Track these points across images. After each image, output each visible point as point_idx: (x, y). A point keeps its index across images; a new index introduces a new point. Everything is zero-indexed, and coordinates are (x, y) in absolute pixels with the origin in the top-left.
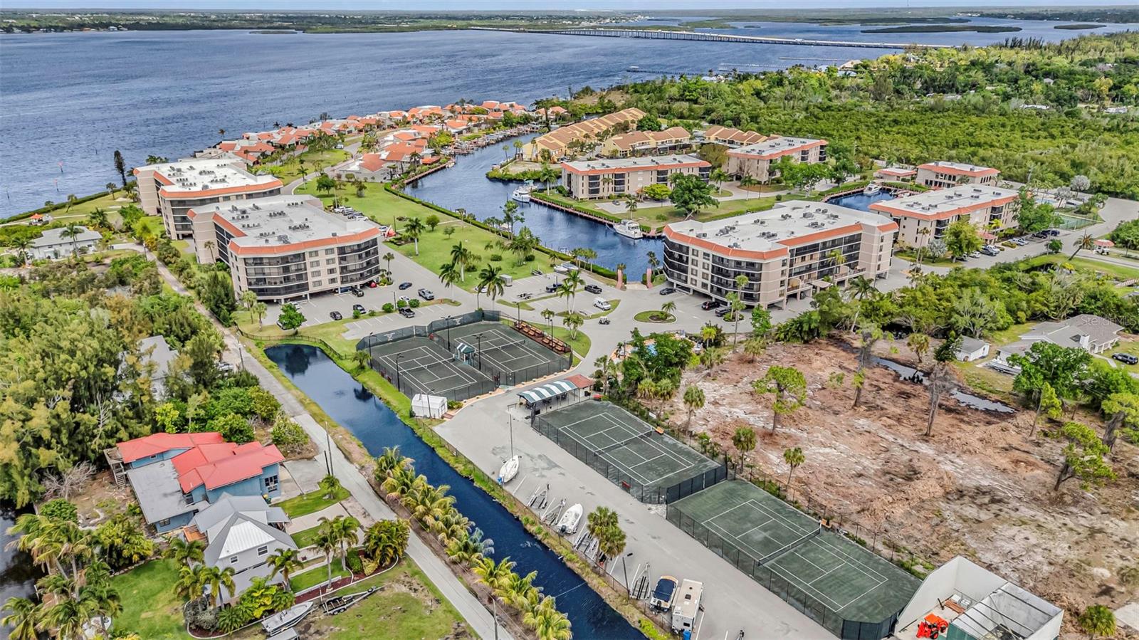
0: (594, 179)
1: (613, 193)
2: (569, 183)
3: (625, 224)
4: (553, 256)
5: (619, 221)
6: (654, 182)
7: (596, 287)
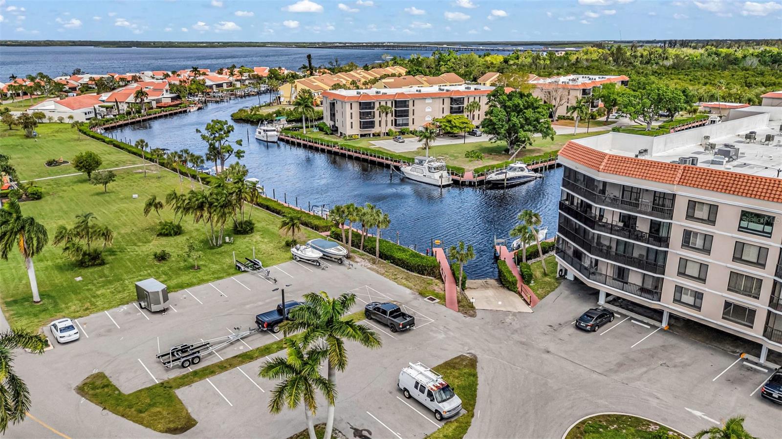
0: (366, 107)
1: (393, 129)
2: (333, 116)
3: (421, 163)
4: (294, 221)
5: (410, 161)
6: (447, 113)
7: (397, 313)
